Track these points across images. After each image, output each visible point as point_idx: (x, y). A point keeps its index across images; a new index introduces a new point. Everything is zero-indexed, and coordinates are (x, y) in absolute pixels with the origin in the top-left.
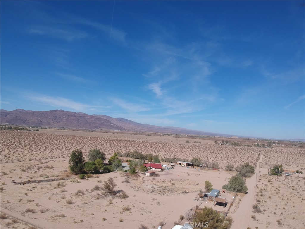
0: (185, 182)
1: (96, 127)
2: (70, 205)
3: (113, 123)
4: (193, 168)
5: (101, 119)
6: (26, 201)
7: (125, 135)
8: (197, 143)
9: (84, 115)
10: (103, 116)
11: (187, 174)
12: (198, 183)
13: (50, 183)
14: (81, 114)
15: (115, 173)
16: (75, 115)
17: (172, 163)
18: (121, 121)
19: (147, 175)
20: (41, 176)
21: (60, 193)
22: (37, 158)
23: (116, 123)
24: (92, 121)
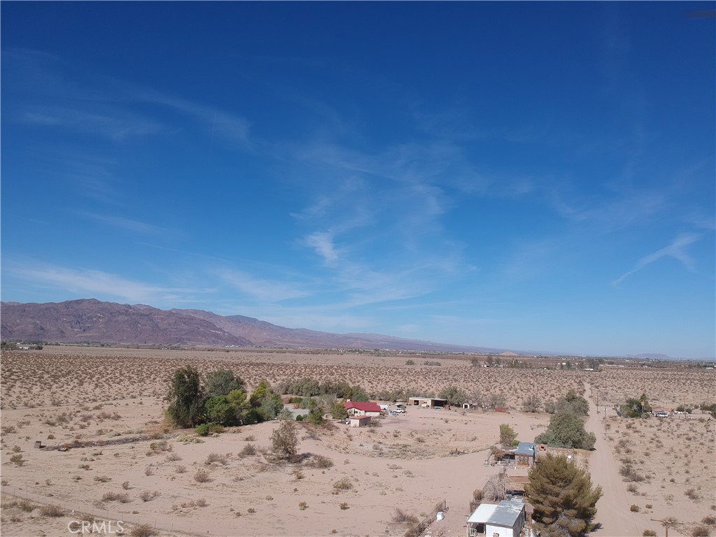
0: (444, 435)
1: (180, 340)
2: (204, 484)
3: (220, 330)
4: (450, 409)
5: (192, 319)
6: (93, 481)
7: (256, 354)
8: (432, 364)
9: (151, 310)
10: (196, 312)
11: (443, 422)
12: (475, 435)
13: (130, 445)
14: (142, 309)
15: (274, 423)
16: (127, 310)
17: (395, 401)
18: (240, 322)
19: (352, 425)
20: (100, 432)
21: (167, 463)
22: (70, 401)
23: (230, 329)
24: (170, 325)
